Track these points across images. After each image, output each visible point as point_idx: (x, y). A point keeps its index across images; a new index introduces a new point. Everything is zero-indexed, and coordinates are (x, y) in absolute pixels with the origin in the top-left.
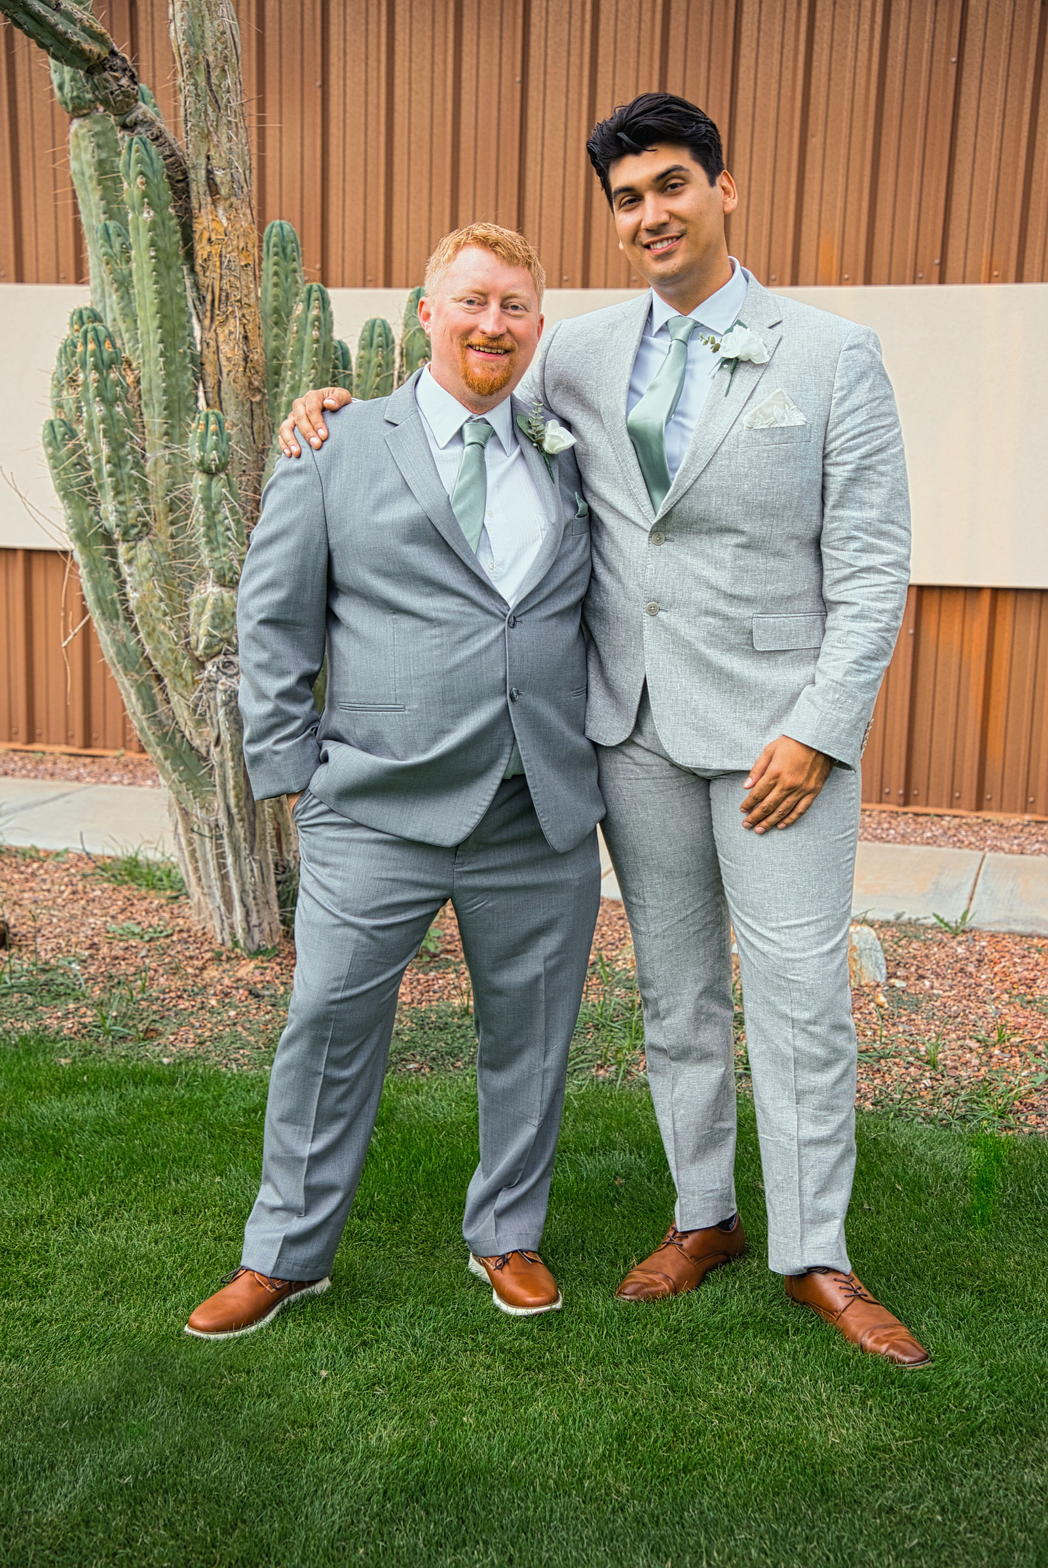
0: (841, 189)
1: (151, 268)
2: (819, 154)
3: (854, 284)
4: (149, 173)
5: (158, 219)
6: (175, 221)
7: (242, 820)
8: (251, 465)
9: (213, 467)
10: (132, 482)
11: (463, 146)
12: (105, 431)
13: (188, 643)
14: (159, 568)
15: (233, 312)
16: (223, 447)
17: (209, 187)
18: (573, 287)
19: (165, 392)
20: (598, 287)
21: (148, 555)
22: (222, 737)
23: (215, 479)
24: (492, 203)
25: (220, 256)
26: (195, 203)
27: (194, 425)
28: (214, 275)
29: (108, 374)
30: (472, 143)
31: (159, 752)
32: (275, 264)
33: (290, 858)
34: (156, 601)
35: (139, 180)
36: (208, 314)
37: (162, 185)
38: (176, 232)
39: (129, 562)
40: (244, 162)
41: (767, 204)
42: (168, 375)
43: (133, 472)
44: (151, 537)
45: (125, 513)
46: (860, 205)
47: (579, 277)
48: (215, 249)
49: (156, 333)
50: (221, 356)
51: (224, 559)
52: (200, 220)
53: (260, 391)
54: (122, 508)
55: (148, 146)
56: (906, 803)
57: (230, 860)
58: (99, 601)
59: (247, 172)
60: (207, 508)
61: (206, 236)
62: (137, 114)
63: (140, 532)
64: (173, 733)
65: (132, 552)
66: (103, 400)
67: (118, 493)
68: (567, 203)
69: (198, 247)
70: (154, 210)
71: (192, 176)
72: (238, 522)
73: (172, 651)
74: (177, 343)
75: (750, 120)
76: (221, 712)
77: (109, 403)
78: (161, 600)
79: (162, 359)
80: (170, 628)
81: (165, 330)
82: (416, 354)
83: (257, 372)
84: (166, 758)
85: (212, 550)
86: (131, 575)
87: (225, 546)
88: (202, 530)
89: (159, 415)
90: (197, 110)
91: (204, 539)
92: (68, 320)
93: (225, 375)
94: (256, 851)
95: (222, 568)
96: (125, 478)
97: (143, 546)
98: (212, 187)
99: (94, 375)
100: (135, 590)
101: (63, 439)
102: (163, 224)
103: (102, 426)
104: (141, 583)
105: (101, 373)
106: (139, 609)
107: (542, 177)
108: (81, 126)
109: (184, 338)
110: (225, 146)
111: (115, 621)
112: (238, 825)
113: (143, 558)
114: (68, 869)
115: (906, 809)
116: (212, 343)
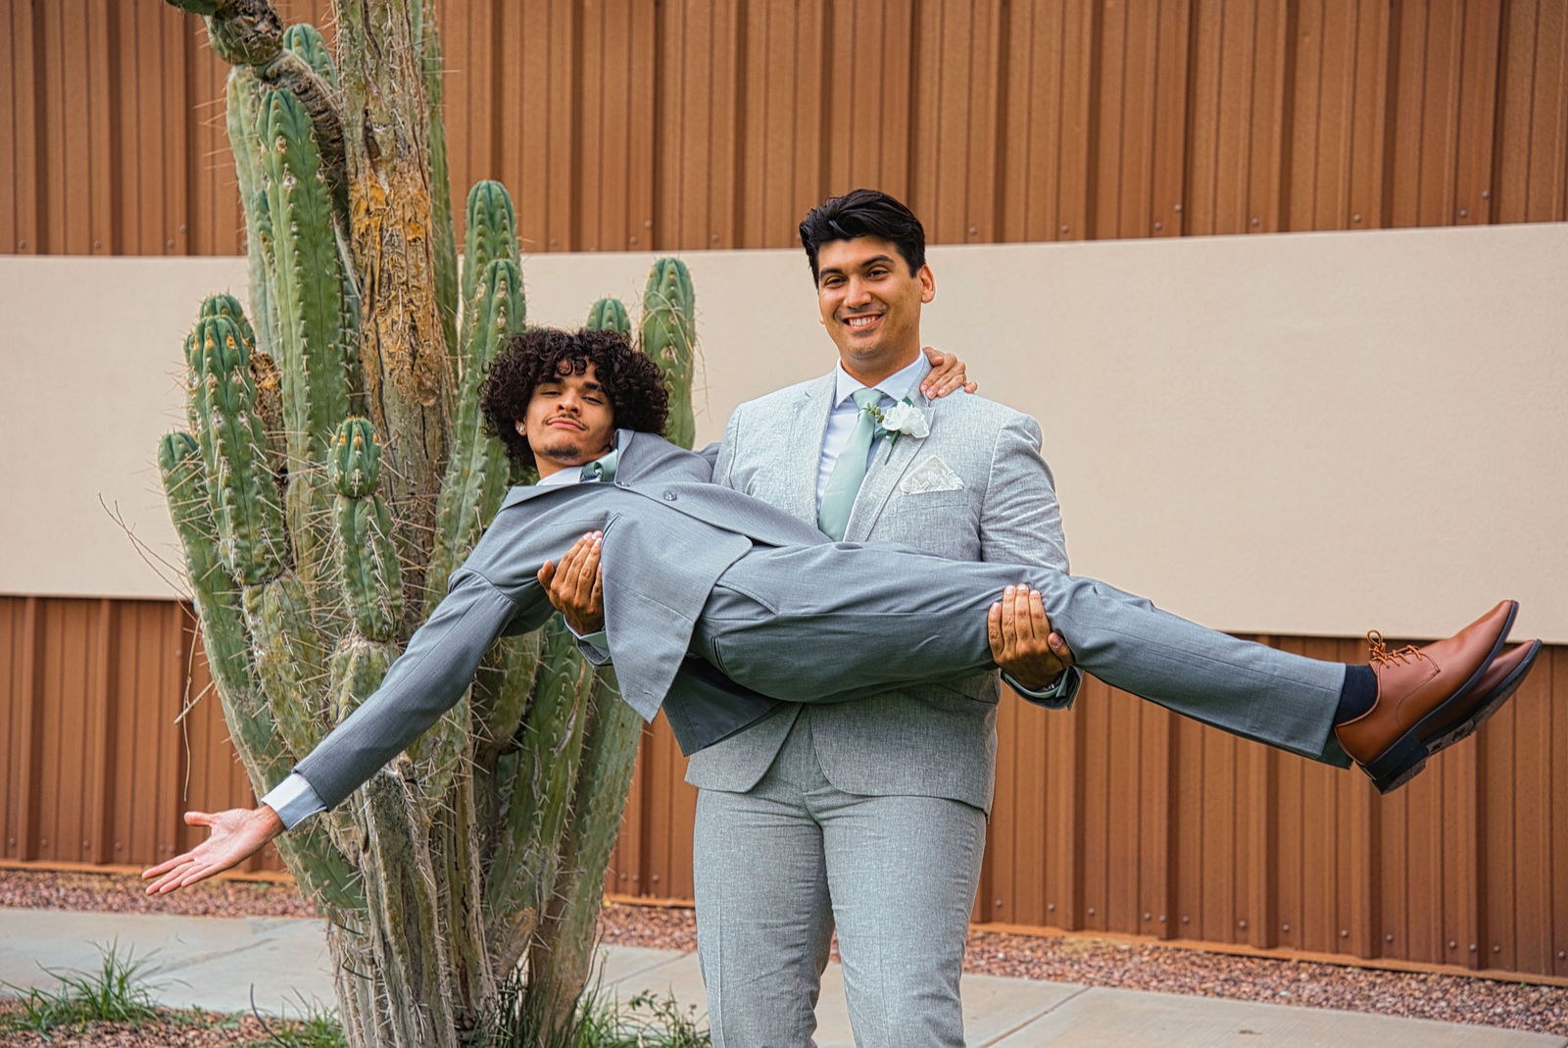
0: (1345, 102)
1: (292, 248)
2: (1315, 57)
3: (1368, 227)
4: (291, 133)
5: (302, 188)
6: (324, 189)
7: (401, 952)
8: (423, 486)
9: (356, 489)
10: (258, 510)
11: (837, 64)
12: (222, 447)
13: (327, 715)
14: (291, 619)
15: (396, 297)
16: (370, 463)
17: (368, 147)
18: (982, 241)
19: (309, 397)
20: (1015, 241)
21: (277, 601)
22: (371, 838)
23: (359, 504)
24: (875, 135)
25: (381, 229)
26: (350, 168)
27: (334, 437)
28: (374, 253)
29: (229, 378)
30: (849, 61)
31: (296, 859)
32: (480, 235)
33: (480, 1009)
34: (286, 661)
35: (278, 142)
36: (367, 300)
37: (307, 147)
38: (326, 203)
39: (254, 611)
40: (413, 116)
41: (1244, 125)
42: (314, 376)
43: (260, 497)
44: (283, 579)
45: (249, 550)
46: (1373, 123)
47: (989, 227)
48: (375, 221)
49: (299, 324)
50: (382, 351)
51: (370, 605)
52: (357, 187)
53: (434, 393)
54: (244, 543)
55: (291, 102)
56: (1482, 965)
57: (390, 1010)
58: (222, 662)
59: (417, 128)
60: (349, 540)
61: (364, 205)
62: (282, 63)
63: (267, 573)
64: (316, 834)
65: (259, 598)
66: (222, 409)
67: (238, 524)
68: (973, 133)
69: (354, 220)
70: (296, 176)
71: (347, 135)
72: (388, 557)
73: (306, 725)
74: (326, 337)
75: (1218, 17)
76: (367, 804)
77: (229, 412)
78: (292, 659)
79: (305, 357)
80: (304, 696)
81: (310, 321)
82: (657, 341)
83: (430, 370)
84: (306, 870)
85: (355, 594)
86: (256, 627)
87: (372, 588)
88: (343, 568)
89: (302, 426)
90: (351, 57)
91: (345, 580)
92: (198, 311)
93: (387, 374)
94: (423, 997)
95: (368, 616)
96: (249, 505)
97: (273, 591)
98: (371, 147)
99: (210, 379)
100: (261, 647)
101: (182, 458)
102: (309, 192)
103: (220, 441)
104: (268, 638)
105: (220, 377)
106: (265, 670)
107: (940, 99)
108: (240, 75)
109: (335, 330)
110: (387, 98)
111: (243, 688)
112: (398, 959)
113: (270, 607)
114: (235, 1038)
115: (1481, 974)
116: (371, 336)
